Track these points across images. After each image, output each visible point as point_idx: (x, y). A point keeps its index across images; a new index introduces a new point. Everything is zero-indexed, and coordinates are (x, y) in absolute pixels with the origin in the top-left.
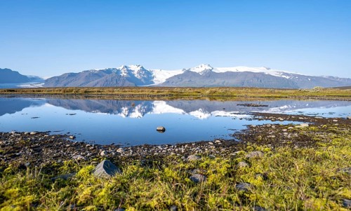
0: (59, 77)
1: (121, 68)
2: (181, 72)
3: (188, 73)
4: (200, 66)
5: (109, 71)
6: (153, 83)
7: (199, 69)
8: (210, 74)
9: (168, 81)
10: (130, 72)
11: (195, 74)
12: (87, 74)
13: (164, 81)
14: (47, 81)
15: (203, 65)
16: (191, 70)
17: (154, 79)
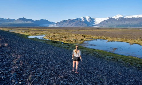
0: (60, 22)
1: (82, 18)
2: (108, 19)
4: (117, 16)
5: (77, 19)
6: (94, 23)
9: (101, 23)
10: (85, 19)
11: (114, 19)
12: (69, 21)
13: (99, 23)
14: (56, 23)
15: (119, 15)
16: (112, 18)
17: (95, 22)
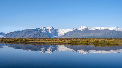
0: (12, 33)
1: (42, 28)
2: (72, 30)
3: (75, 30)
4: (81, 27)
5: (36, 30)
6: (57, 35)
7: (81, 28)
8: (86, 31)
9: (65, 34)
10: (46, 30)
11: (79, 31)
12: (26, 31)
13: (63, 34)
14: (6, 34)
15: (83, 26)
16: (77, 29)
17: (59, 33)
